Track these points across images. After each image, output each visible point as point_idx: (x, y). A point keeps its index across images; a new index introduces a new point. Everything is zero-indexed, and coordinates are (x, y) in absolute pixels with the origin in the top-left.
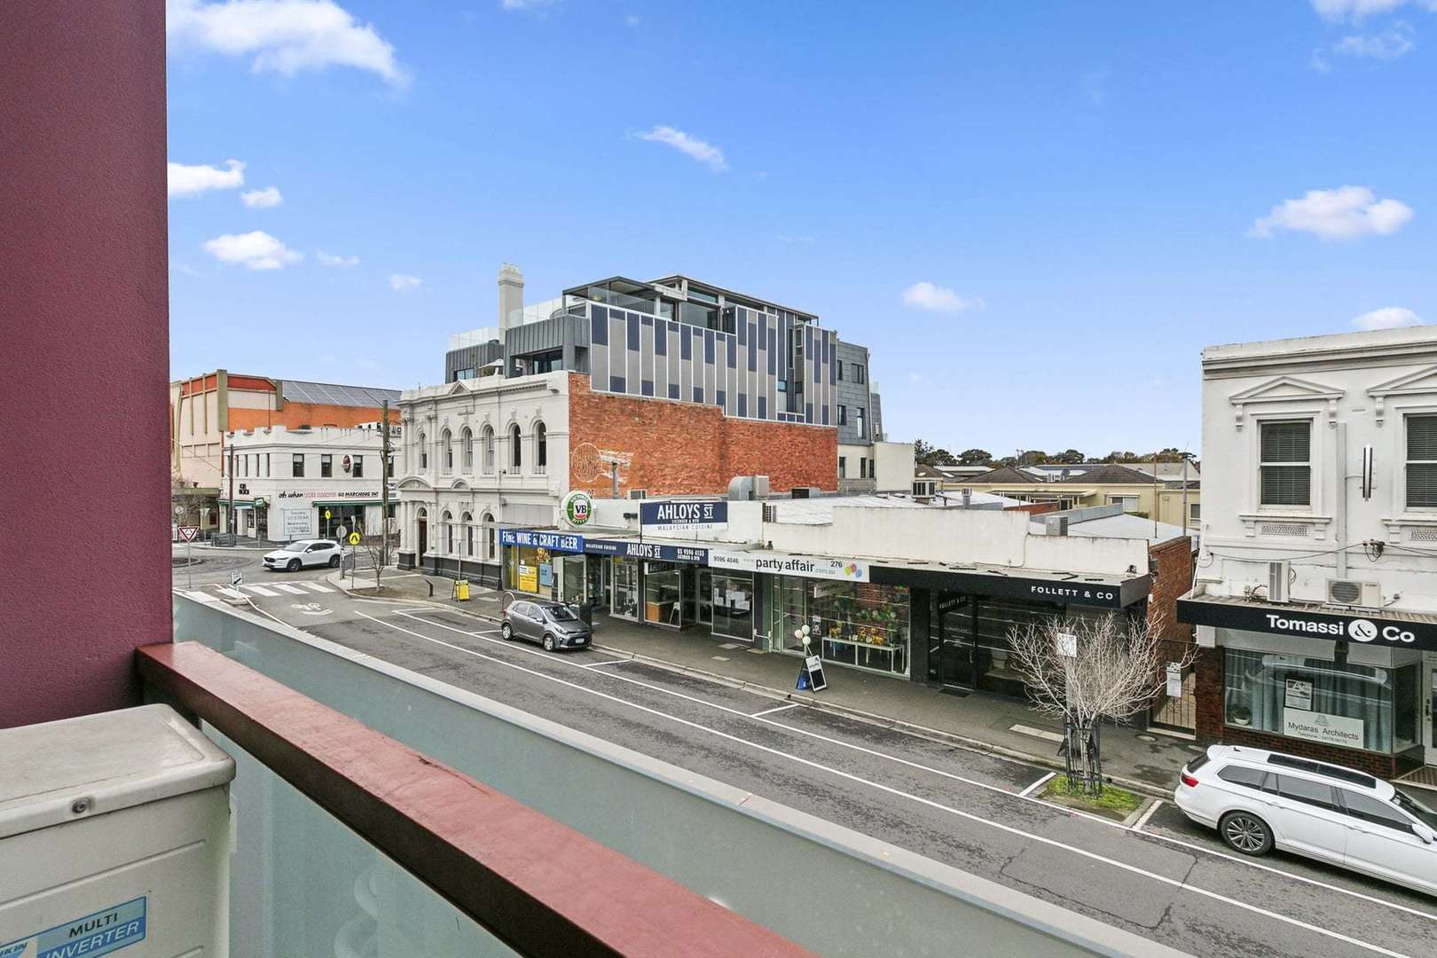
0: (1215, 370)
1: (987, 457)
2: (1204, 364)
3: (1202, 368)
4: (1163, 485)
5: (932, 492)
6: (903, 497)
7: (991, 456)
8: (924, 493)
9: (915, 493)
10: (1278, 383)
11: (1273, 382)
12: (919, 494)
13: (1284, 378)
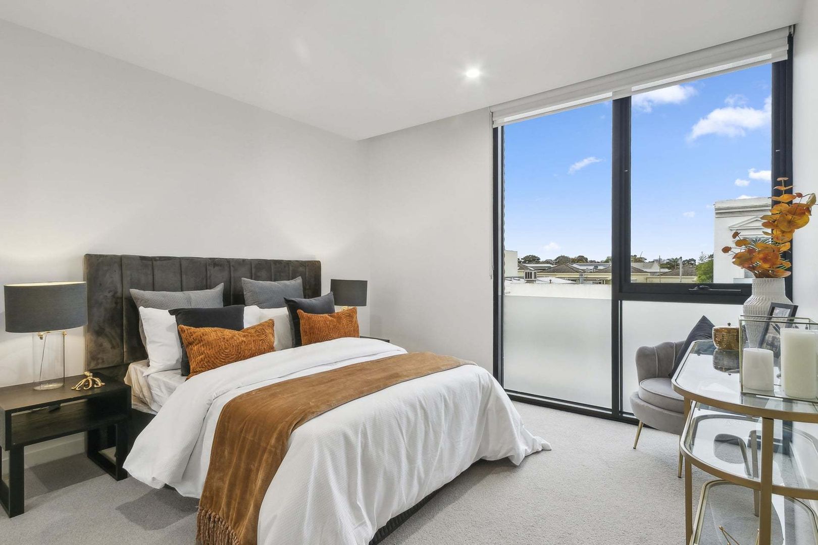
0: (722, 213)
1: (538, 260)
2: (716, 209)
3: (714, 212)
4: (649, 274)
5: (535, 277)
6: (519, 280)
7: (540, 259)
8: (531, 278)
9: (526, 278)
10: (753, 220)
11: (752, 219)
12: (529, 278)
13: (757, 217)
